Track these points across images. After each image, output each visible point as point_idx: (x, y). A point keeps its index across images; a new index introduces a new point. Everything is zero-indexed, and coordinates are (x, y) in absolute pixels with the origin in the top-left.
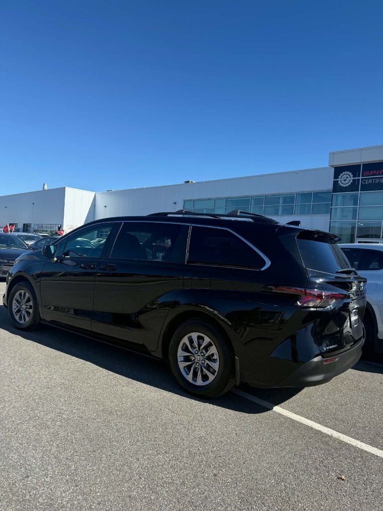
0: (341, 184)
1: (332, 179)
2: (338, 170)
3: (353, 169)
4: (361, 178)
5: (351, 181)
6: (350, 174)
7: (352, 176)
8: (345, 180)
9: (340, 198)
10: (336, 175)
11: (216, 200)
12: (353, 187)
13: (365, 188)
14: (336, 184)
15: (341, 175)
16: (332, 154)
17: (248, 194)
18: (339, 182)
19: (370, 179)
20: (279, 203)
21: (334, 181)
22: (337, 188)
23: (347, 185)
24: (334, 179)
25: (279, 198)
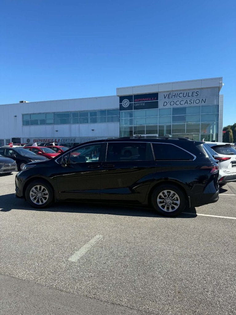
0: (123, 106)
1: (118, 103)
2: (122, 98)
3: (129, 98)
4: (133, 103)
5: (129, 104)
6: (128, 100)
7: (129, 101)
8: (125, 104)
9: (123, 114)
10: (121, 101)
11: (46, 114)
12: (130, 108)
13: (136, 108)
14: (121, 105)
15: (123, 101)
16: (118, 89)
17: (68, 110)
18: (123, 105)
19: (138, 103)
20: (88, 116)
21: (120, 104)
22: (122, 108)
23: (127, 107)
24: (120, 103)
25: (88, 113)
